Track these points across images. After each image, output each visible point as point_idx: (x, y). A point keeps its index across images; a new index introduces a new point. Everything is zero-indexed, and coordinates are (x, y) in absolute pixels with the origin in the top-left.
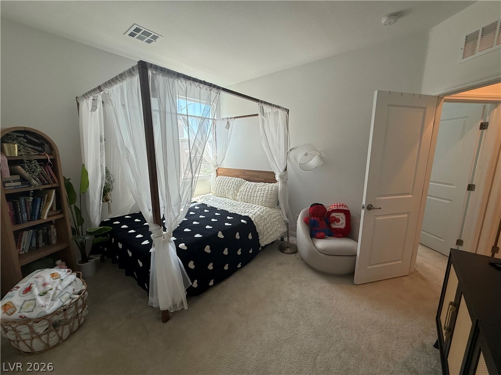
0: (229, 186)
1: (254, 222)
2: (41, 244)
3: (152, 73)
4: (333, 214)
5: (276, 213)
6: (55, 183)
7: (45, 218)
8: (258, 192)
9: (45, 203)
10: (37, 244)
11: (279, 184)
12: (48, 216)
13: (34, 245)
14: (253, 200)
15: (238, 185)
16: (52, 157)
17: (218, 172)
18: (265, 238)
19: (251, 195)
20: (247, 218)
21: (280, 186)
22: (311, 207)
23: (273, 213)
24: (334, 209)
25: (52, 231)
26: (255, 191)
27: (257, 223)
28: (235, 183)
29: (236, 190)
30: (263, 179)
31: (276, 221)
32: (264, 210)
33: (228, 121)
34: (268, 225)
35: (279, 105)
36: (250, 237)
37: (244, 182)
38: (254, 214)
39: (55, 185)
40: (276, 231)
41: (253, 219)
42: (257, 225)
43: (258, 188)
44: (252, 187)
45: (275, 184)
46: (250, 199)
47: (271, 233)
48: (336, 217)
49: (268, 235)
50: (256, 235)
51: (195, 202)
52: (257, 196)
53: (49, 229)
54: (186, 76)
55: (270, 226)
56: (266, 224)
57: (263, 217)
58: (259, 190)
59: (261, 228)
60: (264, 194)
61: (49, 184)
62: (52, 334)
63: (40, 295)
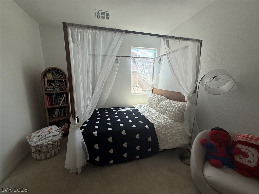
0: (155, 101)
1: (156, 130)
2: (62, 115)
3: (71, 29)
4: (239, 146)
5: (180, 126)
6: (66, 90)
7: (61, 105)
8: (170, 107)
9: (62, 98)
10: (61, 114)
11: (187, 104)
12: (62, 104)
13: (60, 115)
14: (165, 112)
15: (160, 100)
16: (65, 80)
17: (153, 91)
18: (163, 144)
19: (165, 109)
20: (152, 125)
21: (187, 106)
22: (212, 130)
23: (176, 126)
24: (241, 140)
25: (66, 110)
26: (168, 106)
27: (158, 131)
28: (159, 99)
29: (158, 104)
30: (177, 98)
31: (177, 133)
32: (168, 122)
33: (160, 58)
34: (168, 135)
35: (189, 37)
36: (150, 139)
37: (164, 99)
38: (159, 124)
39: (65, 91)
40: (175, 141)
41: (155, 127)
42: (158, 132)
43: (171, 104)
44: (167, 103)
45: (183, 103)
46: (164, 111)
47: (170, 141)
48: (243, 150)
49: (167, 143)
50: (156, 140)
51: (135, 107)
52: (168, 110)
53: (65, 109)
54: (94, 26)
55: (169, 136)
56: (166, 134)
57: (165, 127)
58: (170, 106)
59: (160, 135)
60: (173, 109)
61: (63, 91)
62: (37, 155)
63: (38, 136)
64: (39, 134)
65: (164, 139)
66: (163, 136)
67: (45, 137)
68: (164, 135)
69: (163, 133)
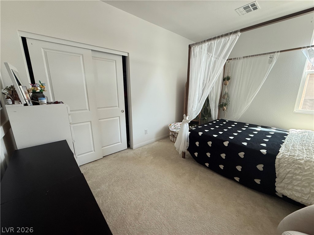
18: (282, 185)
27: (280, 163)
34: (300, 178)
47: (299, 189)
55: (302, 181)
56: (295, 174)
57: (300, 164)
59: (281, 170)
62: (172, 137)
63: (174, 126)
64: (175, 125)
65: (286, 180)
66: (287, 174)
67: (177, 128)
68: (289, 173)
69: (288, 170)
